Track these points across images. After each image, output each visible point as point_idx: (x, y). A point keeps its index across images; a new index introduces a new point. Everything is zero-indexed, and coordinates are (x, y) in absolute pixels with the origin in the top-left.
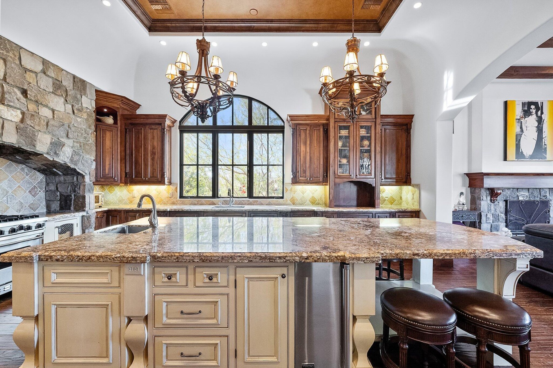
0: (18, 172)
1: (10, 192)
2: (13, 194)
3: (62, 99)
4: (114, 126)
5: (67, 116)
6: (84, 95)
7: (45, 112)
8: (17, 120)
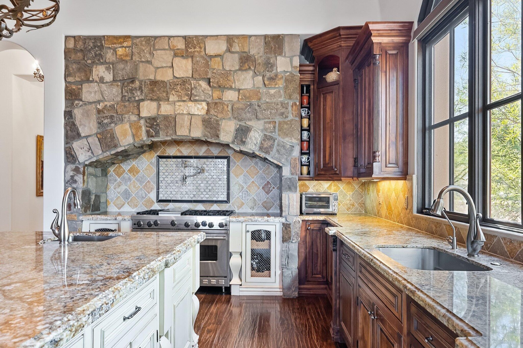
0: (252, 166)
1: (245, 188)
2: (248, 190)
3: (251, 73)
4: (335, 83)
5: (256, 93)
6: (280, 54)
7: (230, 96)
8: (203, 112)
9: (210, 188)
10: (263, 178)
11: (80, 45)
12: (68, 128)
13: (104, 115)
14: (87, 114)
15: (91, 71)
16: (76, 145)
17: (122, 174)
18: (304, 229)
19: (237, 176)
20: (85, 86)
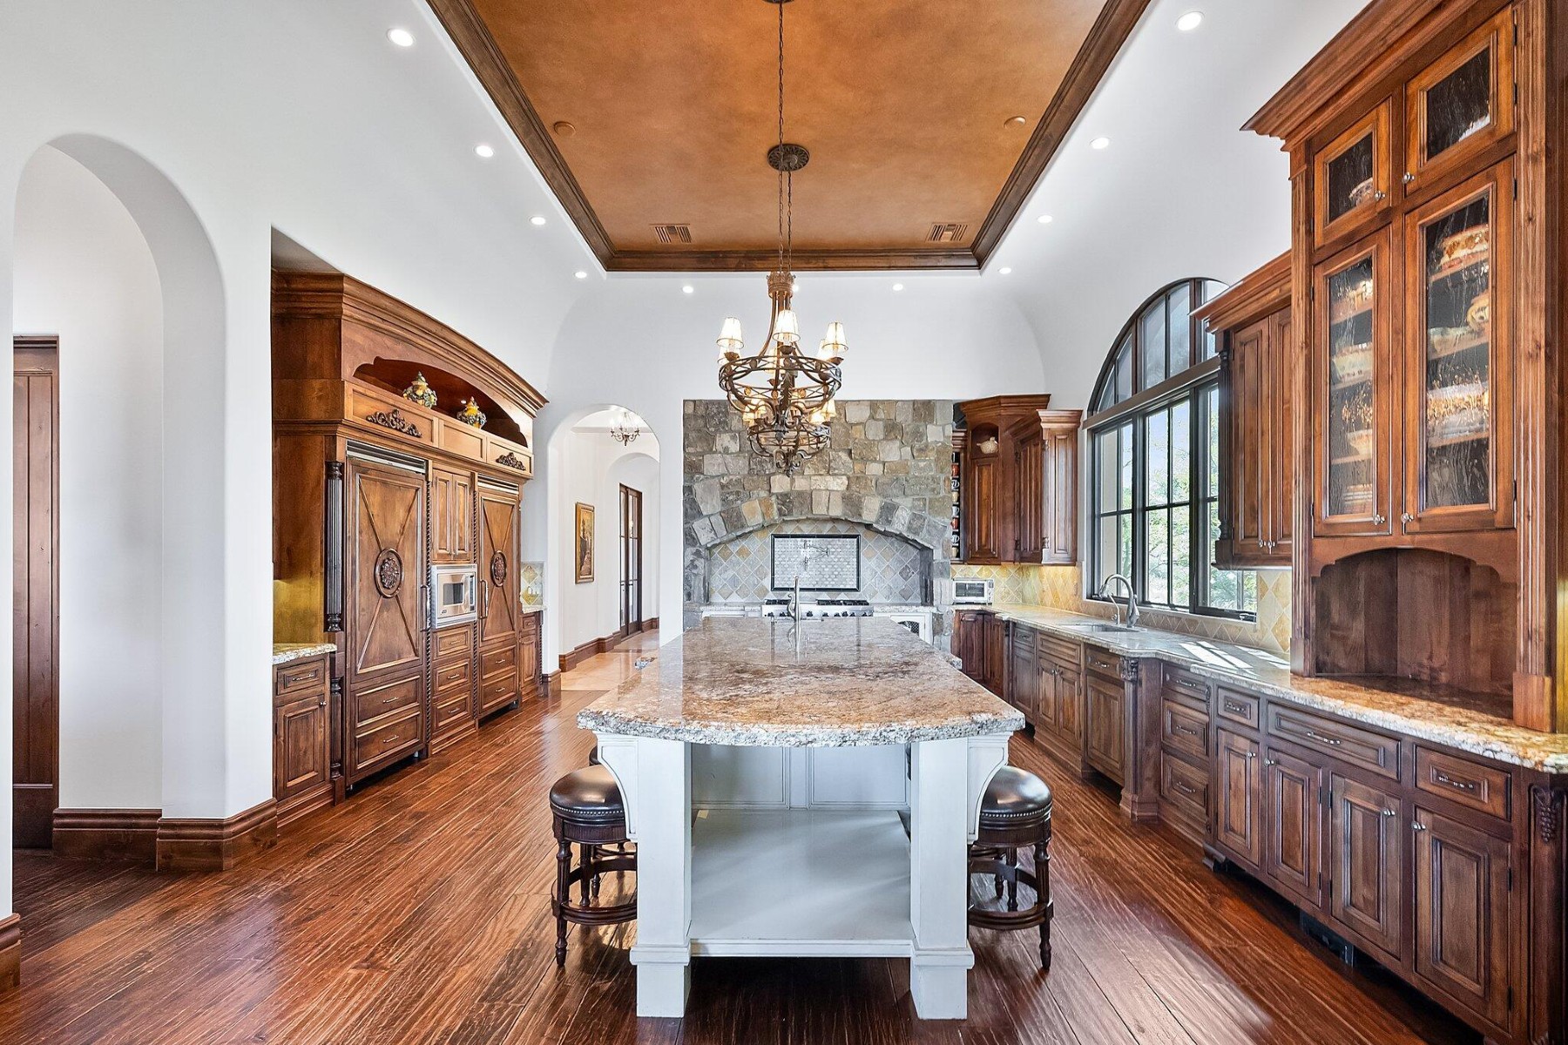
1: (879, 573)
2: (882, 576)
3: (898, 443)
4: (994, 455)
5: (903, 465)
6: (931, 422)
7: (874, 469)
8: (844, 487)
9: (836, 573)
10: (901, 562)
11: (701, 411)
12: (688, 506)
13: (729, 491)
14: (709, 490)
15: (714, 440)
16: (697, 525)
17: (729, 556)
18: (957, 620)
19: (869, 558)
20: (707, 457)
